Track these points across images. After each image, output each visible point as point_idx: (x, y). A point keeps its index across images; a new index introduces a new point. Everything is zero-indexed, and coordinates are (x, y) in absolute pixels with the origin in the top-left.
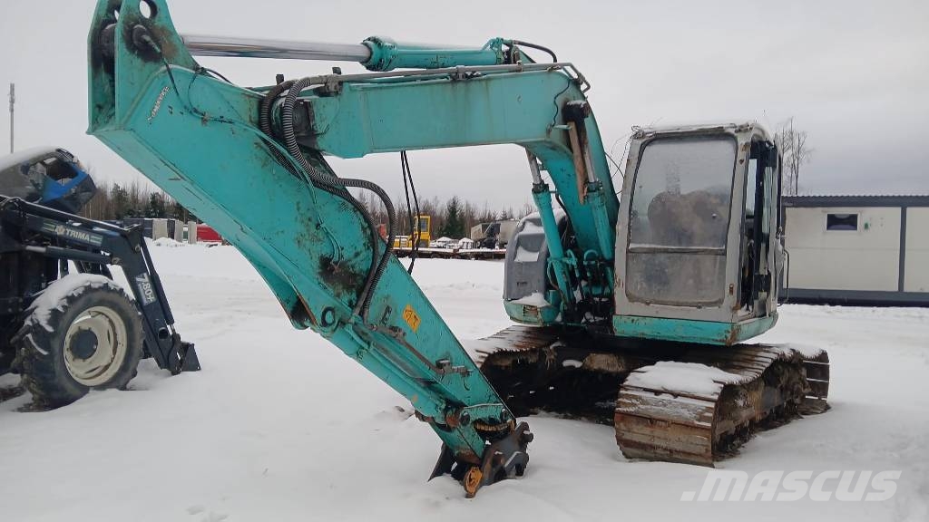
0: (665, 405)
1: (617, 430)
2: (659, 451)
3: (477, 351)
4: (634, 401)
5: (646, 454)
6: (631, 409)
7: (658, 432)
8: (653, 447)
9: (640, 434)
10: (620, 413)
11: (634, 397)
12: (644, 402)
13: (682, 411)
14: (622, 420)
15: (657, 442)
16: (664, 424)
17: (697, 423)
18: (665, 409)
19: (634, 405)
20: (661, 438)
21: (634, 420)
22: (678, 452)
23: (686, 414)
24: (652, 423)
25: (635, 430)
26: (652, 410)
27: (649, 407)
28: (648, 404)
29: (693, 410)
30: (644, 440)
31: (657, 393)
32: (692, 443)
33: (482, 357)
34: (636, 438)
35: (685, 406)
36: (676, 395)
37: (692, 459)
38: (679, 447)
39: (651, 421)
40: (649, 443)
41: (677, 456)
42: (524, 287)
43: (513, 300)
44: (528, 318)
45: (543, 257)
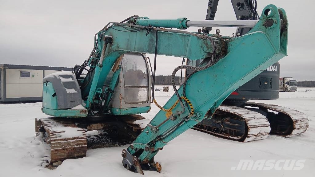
3: (79, 131)
33: (83, 132)
42: (74, 103)
43: (69, 109)
44: (81, 115)
45: (80, 90)
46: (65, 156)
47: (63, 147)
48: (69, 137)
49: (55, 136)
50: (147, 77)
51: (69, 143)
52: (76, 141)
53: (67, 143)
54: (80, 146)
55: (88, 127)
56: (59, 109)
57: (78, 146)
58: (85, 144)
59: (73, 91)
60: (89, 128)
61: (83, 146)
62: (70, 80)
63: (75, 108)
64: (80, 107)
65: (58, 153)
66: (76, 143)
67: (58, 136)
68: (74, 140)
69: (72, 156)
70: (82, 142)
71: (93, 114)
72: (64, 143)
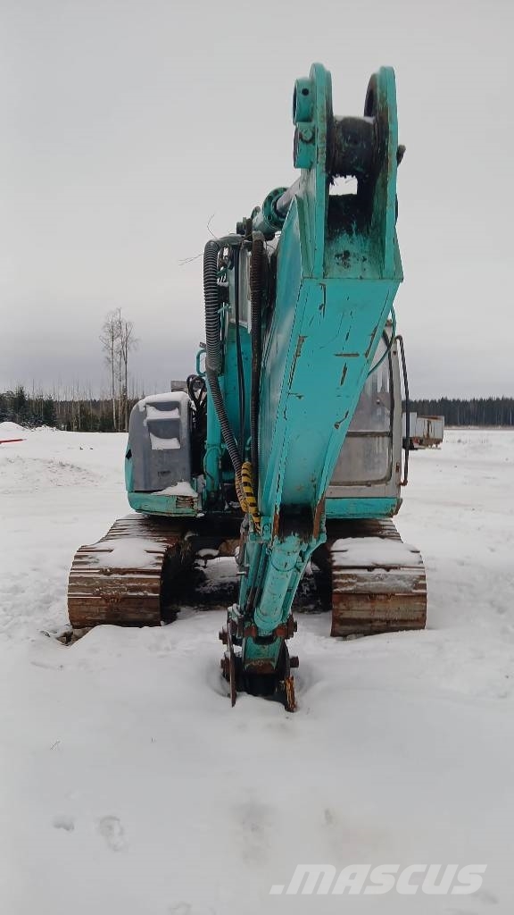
0: (381, 580)
1: (335, 611)
2: (376, 624)
3: (148, 552)
4: (350, 580)
5: (362, 628)
6: (350, 588)
7: (379, 606)
8: (370, 621)
9: (360, 610)
10: (338, 593)
11: (349, 576)
12: (360, 579)
13: (399, 582)
14: (341, 600)
15: (377, 616)
16: (383, 597)
17: (414, 591)
18: (384, 583)
19: (351, 584)
20: (380, 611)
21: (353, 598)
22: (395, 621)
23: (403, 584)
24: (371, 597)
25: (355, 608)
26: (371, 585)
27: (367, 583)
28: (366, 581)
29: (408, 580)
30: (365, 616)
31: (370, 568)
32: (411, 611)
33: (159, 558)
34: (355, 615)
35: (400, 578)
36: (388, 568)
37: (409, 625)
38: (397, 616)
39: (371, 596)
40: (369, 617)
41: (395, 625)
42: (167, 477)
43: (154, 491)
44: (180, 511)
45: (186, 444)
46: (103, 615)
47: (97, 590)
48: (114, 566)
49: (85, 560)
50: (387, 402)
51: (111, 582)
52: (131, 580)
53: (107, 581)
54: (141, 594)
55: (223, 546)
56: (136, 492)
57: (135, 594)
58: (154, 590)
59: (173, 444)
60: (224, 550)
61: (149, 594)
62: (173, 414)
63: (171, 491)
64: (184, 489)
65: (83, 604)
66: (131, 584)
67: (91, 560)
68: (127, 576)
69: (119, 619)
70: (146, 585)
71: (228, 510)
72: (101, 580)
